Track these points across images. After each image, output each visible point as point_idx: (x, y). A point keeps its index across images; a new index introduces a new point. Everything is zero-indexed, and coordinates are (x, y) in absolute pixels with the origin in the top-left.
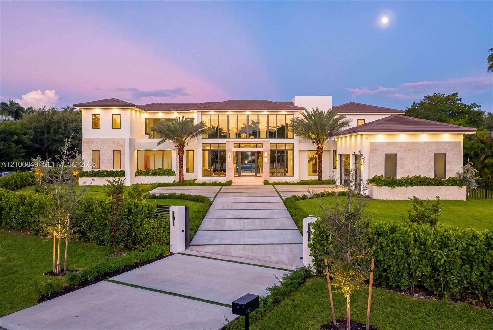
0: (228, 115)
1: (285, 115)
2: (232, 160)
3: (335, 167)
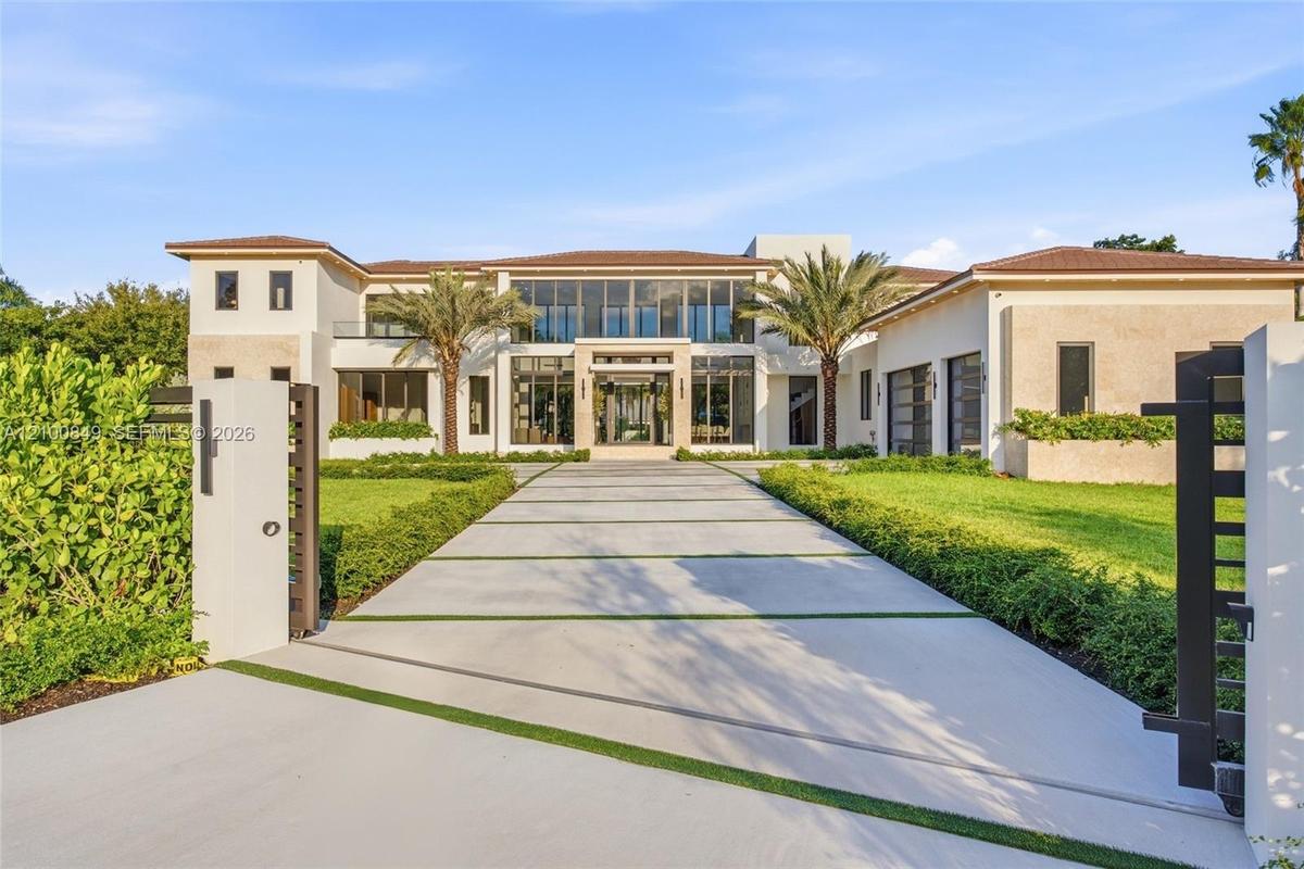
3: (866, 414)
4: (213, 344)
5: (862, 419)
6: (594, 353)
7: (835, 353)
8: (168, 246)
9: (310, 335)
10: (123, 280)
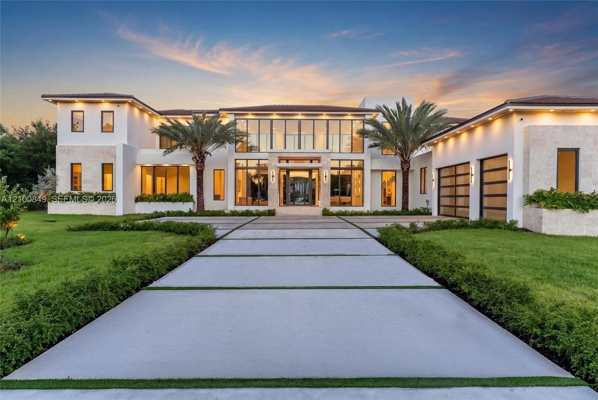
0: (272, 120)
1: (352, 120)
2: (276, 181)
3: (423, 191)
4: (69, 150)
5: (421, 193)
6: (279, 157)
7: (409, 158)
8: (43, 96)
9: (122, 146)
10: (39, 120)
